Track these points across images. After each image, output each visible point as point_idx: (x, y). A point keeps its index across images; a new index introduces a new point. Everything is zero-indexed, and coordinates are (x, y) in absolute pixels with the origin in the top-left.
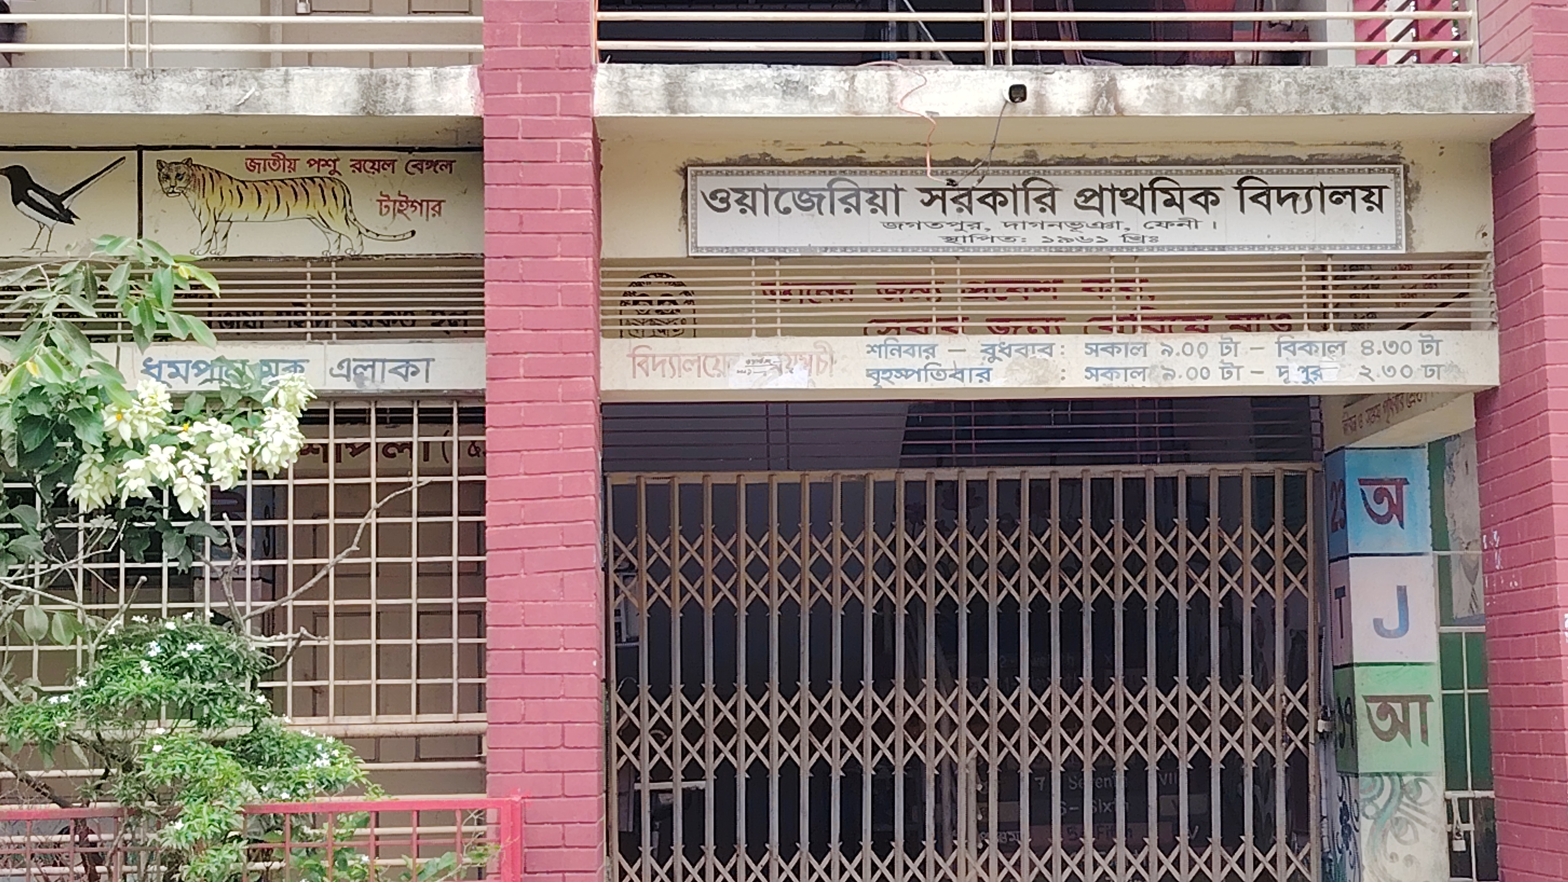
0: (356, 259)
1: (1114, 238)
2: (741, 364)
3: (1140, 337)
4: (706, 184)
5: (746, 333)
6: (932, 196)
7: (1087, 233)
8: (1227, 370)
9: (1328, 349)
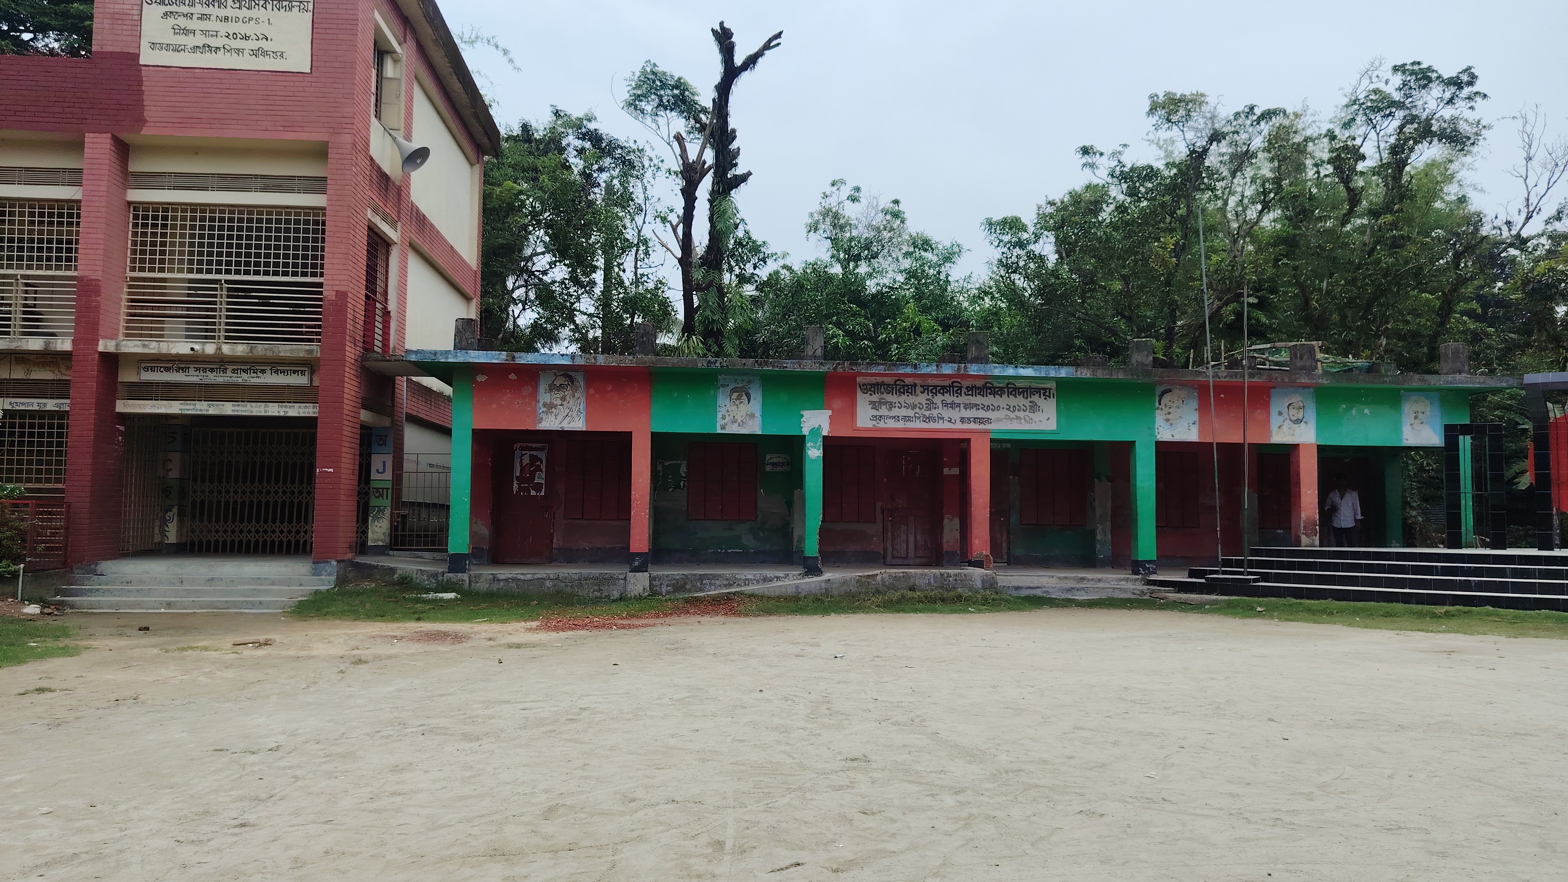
0: (60, 380)
1: (240, 380)
2: (149, 407)
3: (246, 403)
4: (143, 365)
5: (152, 400)
6: (197, 369)
7: (234, 379)
8: (266, 411)
9: (290, 407)
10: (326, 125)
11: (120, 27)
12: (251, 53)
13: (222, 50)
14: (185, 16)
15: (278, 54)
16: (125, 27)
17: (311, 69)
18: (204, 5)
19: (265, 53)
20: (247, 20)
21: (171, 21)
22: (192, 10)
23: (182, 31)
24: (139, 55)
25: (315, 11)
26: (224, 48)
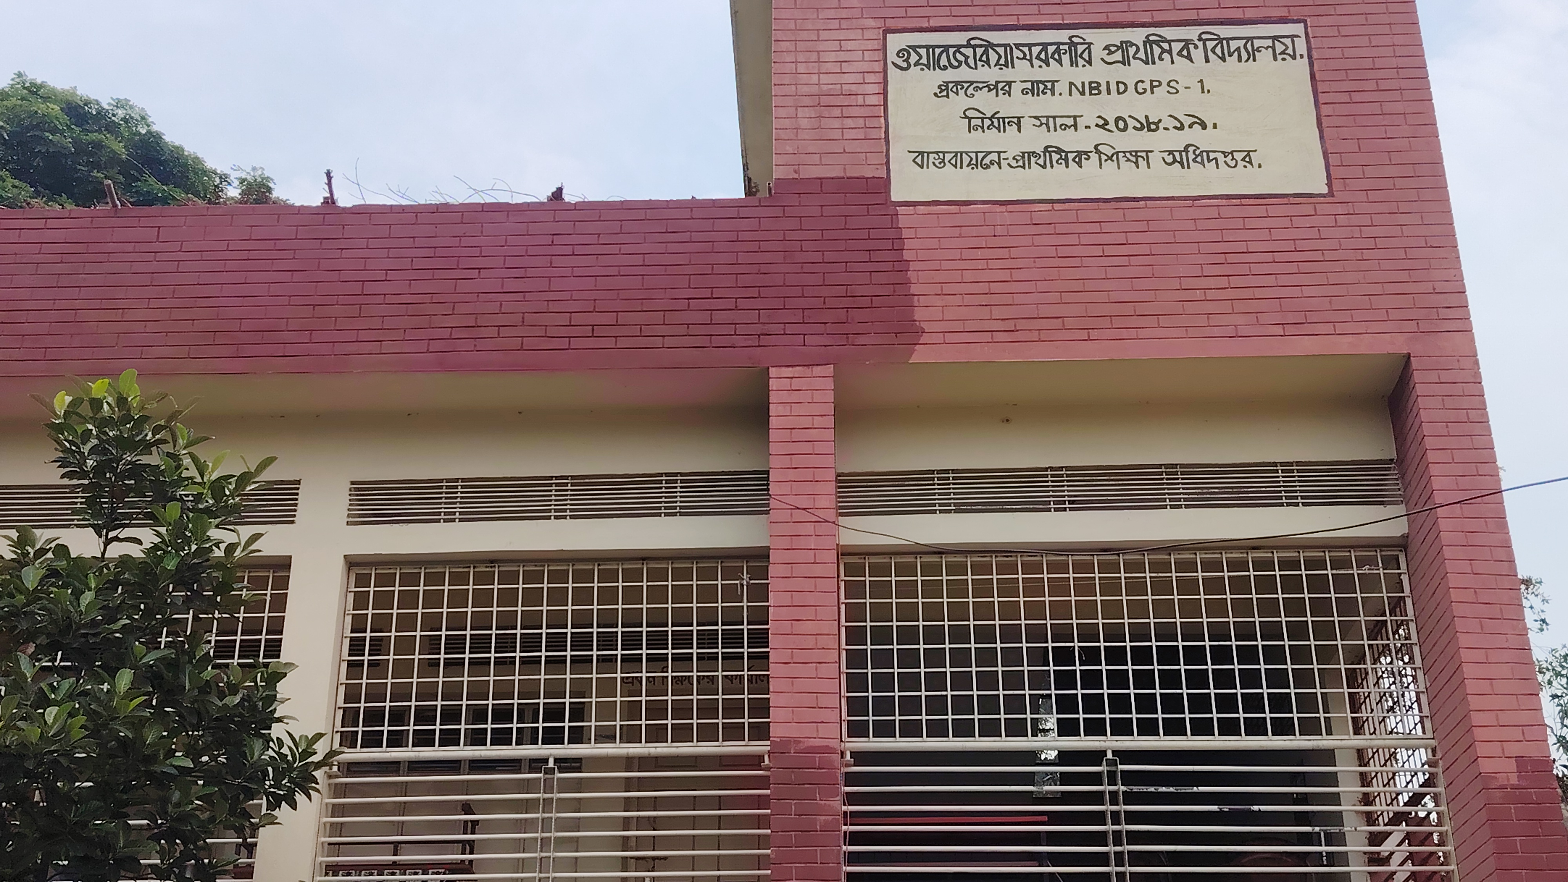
10: (1394, 315)
11: (836, 123)
12: (1170, 159)
13: (1094, 157)
14: (993, 88)
15: (1239, 156)
16: (849, 123)
17: (1329, 184)
18: (1036, 62)
19: (1204, 157)
20: (1147, 85)
21: (959, 102)
22: (1007, 74)
23: (987, 122)
24: (888, 180)
25: (1315, 55)
26: (1098, 152)
